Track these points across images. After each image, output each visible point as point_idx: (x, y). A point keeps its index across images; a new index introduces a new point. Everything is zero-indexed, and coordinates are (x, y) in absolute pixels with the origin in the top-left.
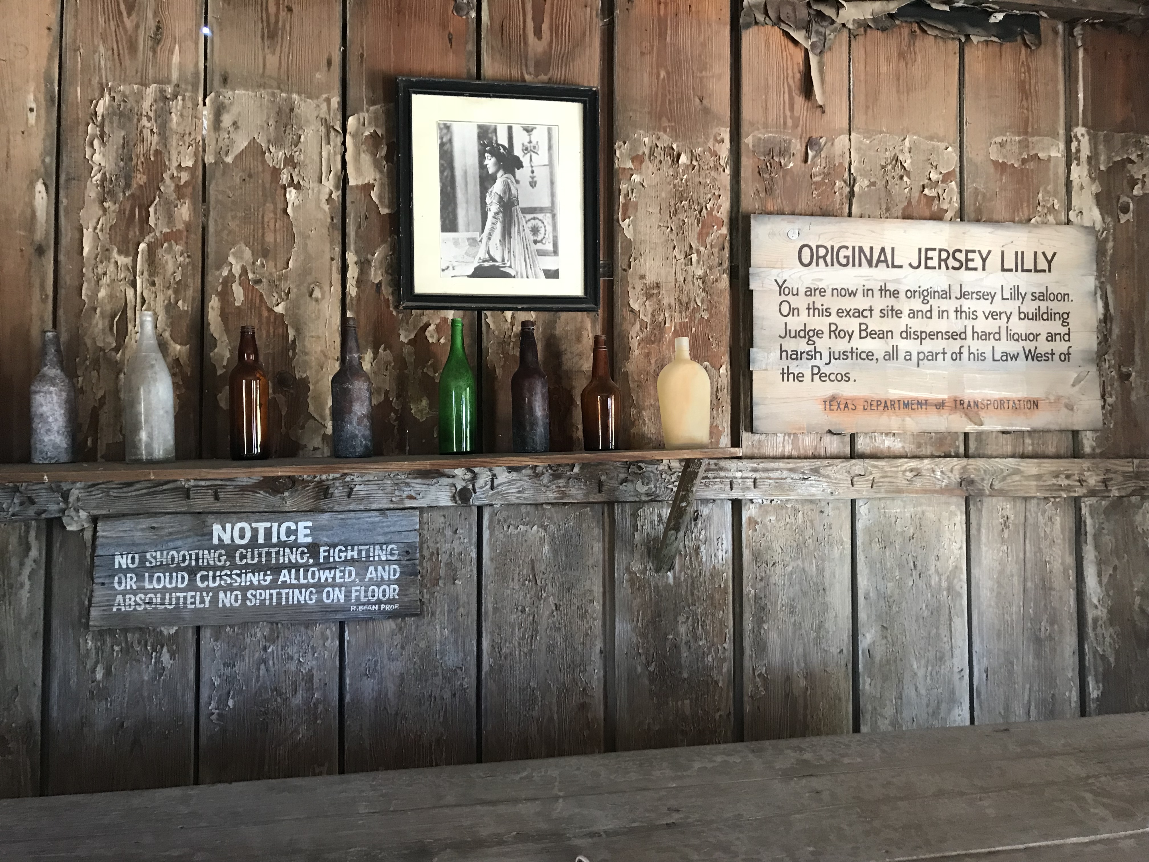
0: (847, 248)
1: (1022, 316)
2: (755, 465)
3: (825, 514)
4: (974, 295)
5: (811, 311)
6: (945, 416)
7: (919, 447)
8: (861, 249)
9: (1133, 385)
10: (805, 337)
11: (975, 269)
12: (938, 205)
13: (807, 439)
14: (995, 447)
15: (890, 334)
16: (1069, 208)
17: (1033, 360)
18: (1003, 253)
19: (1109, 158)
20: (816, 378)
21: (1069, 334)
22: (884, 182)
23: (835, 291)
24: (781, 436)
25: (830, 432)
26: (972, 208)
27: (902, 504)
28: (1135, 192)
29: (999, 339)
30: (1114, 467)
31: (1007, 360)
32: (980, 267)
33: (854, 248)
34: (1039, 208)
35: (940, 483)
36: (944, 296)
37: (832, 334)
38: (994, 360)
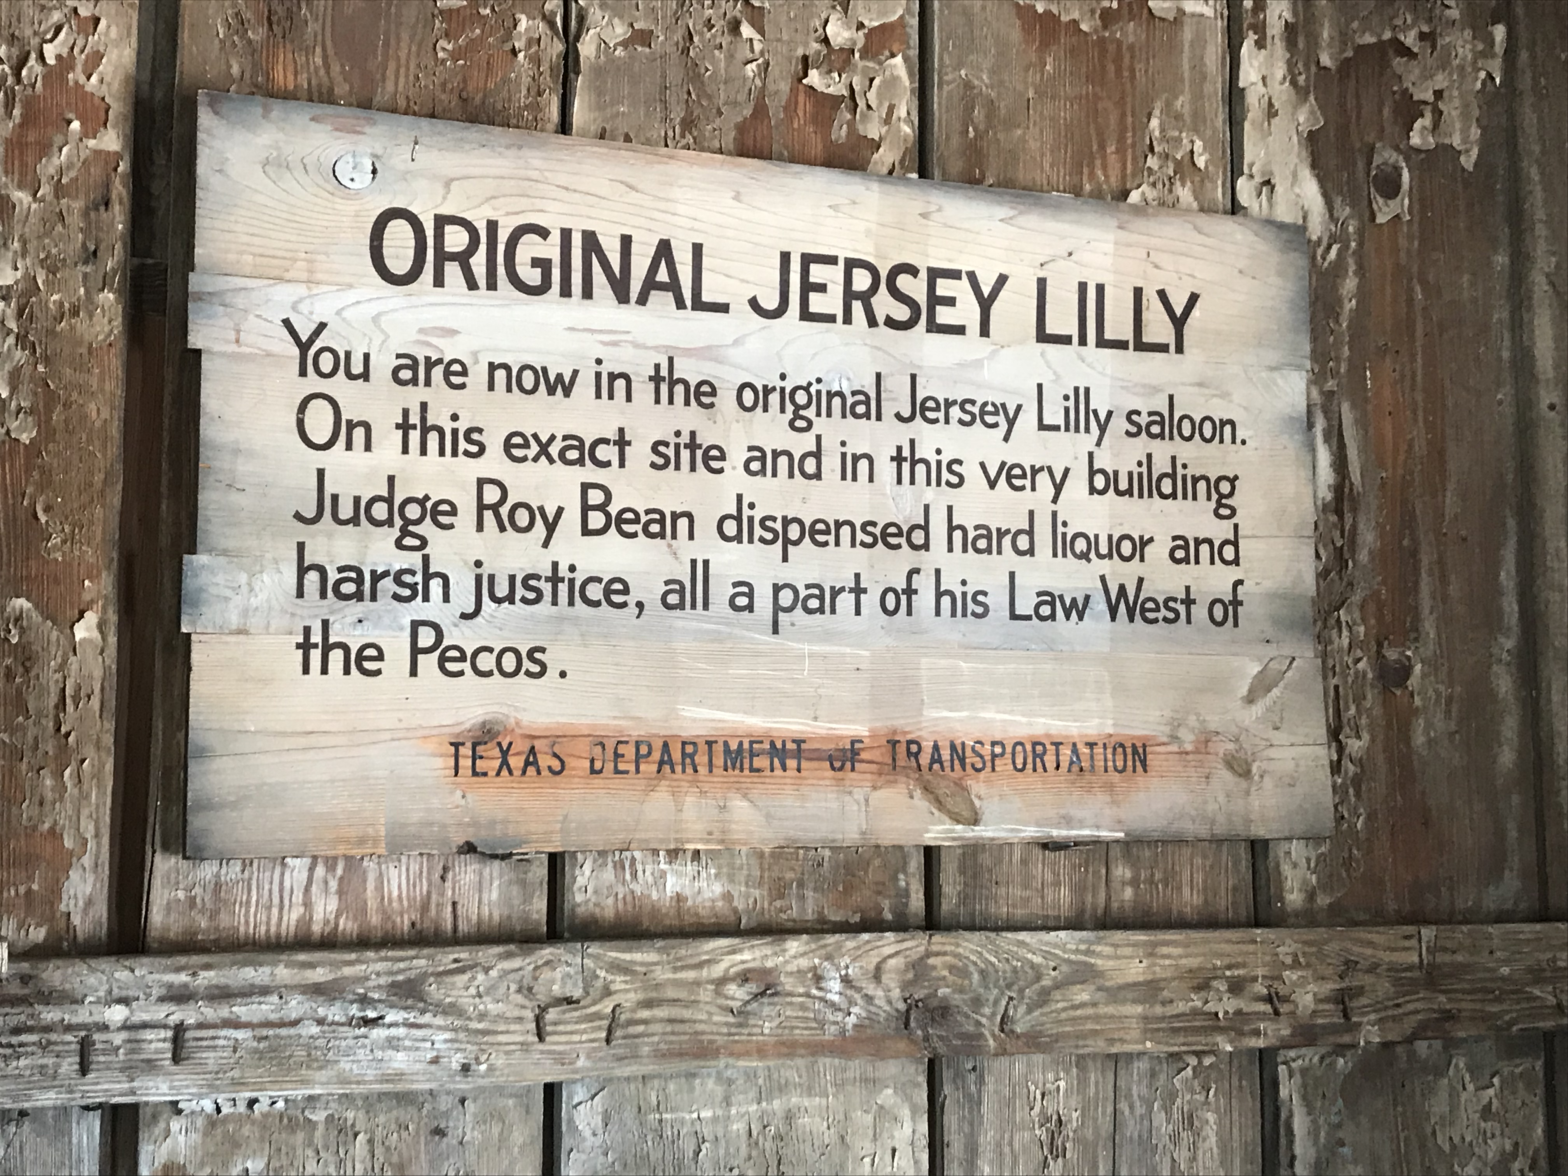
0: (543, 233)
1: (1099, 482)
2: (183, 978)
3: (451, 1140)
4: (955, 412)
5: (415, 436)
6: (859, 794)
7: (781, 896)
8: (591, 240)
9: (1418, 701)
10: (390, 522)
11: (960, 330)
12: (851, 124)
13: (393, 873)
14: (1017, 892)
15: (683, 523)
16: (1235, 169)
17: (1131, 619)
18: (1042, 283)
19: (1343, 36)
20: (428, 663)
21: (1235, 544)
22: (678, 35)
23: (501, 374)
24: (298, 867)
25: (469, 848)
26: (955, 141)
27: (719, 1091)
28: (1415, 140)
29: (1031, 552)
30: (1369, 951)
31: (1053, 617)
32: (973, 323)
33: (566, 234)
34: (1152, 162)
35: (839, 1017)
36: (861, 409)
37: (488, 515)
38: (1014, 616)
